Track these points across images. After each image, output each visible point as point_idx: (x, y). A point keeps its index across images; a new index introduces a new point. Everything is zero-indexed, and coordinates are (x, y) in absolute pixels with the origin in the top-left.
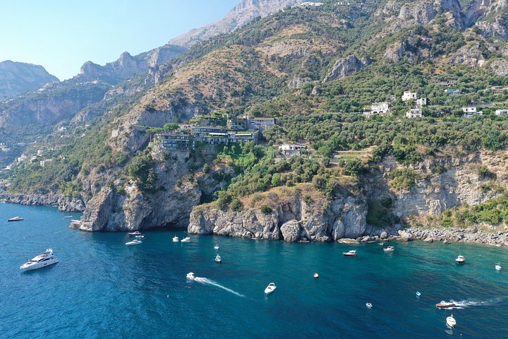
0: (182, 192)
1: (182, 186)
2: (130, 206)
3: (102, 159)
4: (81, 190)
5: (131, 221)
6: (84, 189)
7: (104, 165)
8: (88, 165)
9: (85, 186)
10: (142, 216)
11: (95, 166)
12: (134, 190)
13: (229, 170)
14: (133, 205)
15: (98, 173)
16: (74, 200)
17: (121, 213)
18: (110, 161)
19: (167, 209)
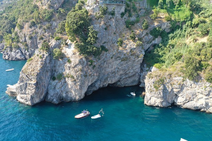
0: (125, 52)
1: (124, 45)
2: (73, 73)
3: (32, 15)
4: (18, 42)
5: (75, 91)
6: (21, 41)
7: (34, 20)
8: (22, 20)
9: (22, 39)
10: (88, 83)
11: (27, 22)
12: (74, 54)
13: (166, 26)
14: (76, 72)
15: (31, 27)
16: (14, 50)
17: (63, 81)
18: (39, 17)
19: (109, 70)
